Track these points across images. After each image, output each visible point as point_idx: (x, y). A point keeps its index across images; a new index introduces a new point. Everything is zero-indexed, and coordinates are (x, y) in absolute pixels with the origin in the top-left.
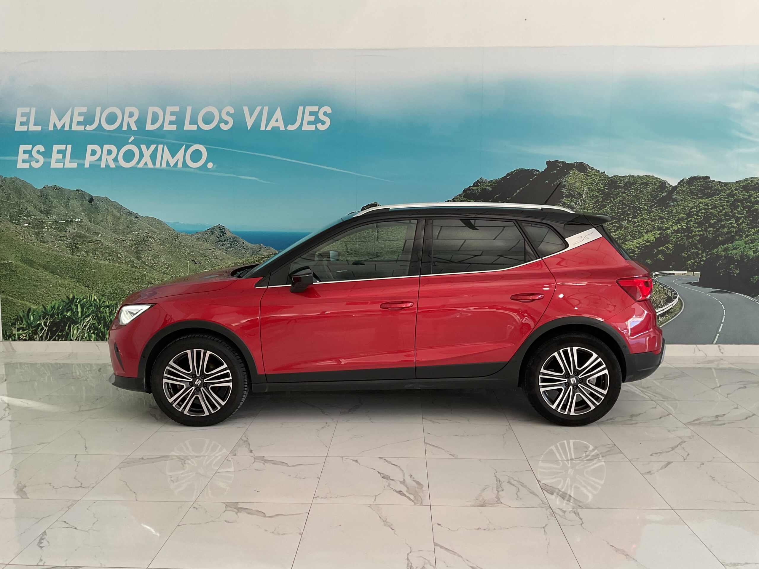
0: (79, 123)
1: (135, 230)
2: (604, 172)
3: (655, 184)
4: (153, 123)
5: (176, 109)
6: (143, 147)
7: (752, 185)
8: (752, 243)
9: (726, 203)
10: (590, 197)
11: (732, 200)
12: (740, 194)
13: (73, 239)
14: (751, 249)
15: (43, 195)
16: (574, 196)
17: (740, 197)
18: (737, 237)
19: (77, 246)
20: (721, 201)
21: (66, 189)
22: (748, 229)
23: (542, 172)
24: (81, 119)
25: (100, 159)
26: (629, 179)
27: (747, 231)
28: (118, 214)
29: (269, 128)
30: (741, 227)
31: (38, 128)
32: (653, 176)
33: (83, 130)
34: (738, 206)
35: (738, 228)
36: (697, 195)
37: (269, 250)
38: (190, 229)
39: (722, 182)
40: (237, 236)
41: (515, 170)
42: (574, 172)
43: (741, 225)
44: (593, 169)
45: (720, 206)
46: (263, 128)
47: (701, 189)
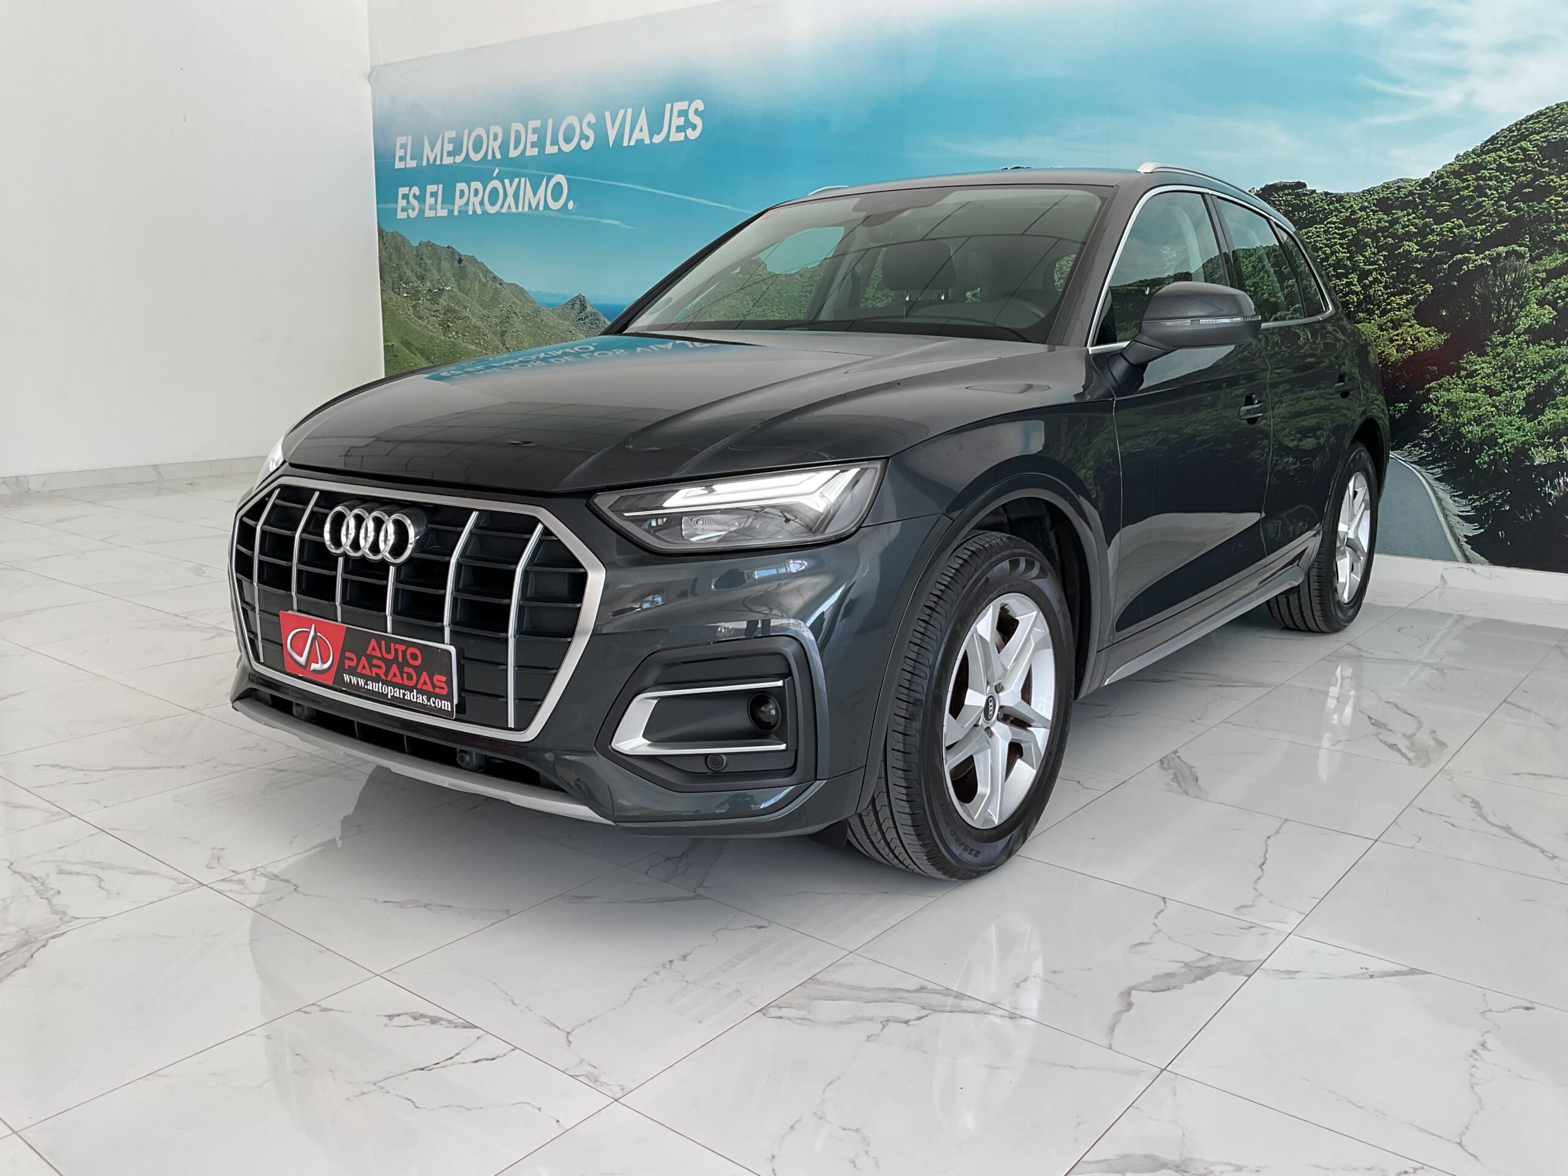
0: (449, 154)
1: (500, 303)
4: (515, 148)
5: (537, 123)
6: (507, 181)
7: (1397, 198)
8: (1395, 328)
9: (1340, 239)
11: (1352, 232)
12: (1372, 219)
13: (444, 314)
14: (1391, 341)
15: (419, 256)
17: (1371, 225)
18: (1361, 315)
19: (449, 323)
20: (1329, 236)
21: (438, 246)
22: (1386, 296)
24: (450, 147)
25: (467, 203)
27: (1384, 300)
28: (485, 281)
29: (632, 143)
30: (1372, 292)
31: (412, 164)
33: (452, 162)
34: (1366, 245)
35: (1363, 294)
38: (551, 301)
39: (1332, 194)
40: (600, 313)
43: (1371, 288)
45: (1327, 245)
46: (625, 144)
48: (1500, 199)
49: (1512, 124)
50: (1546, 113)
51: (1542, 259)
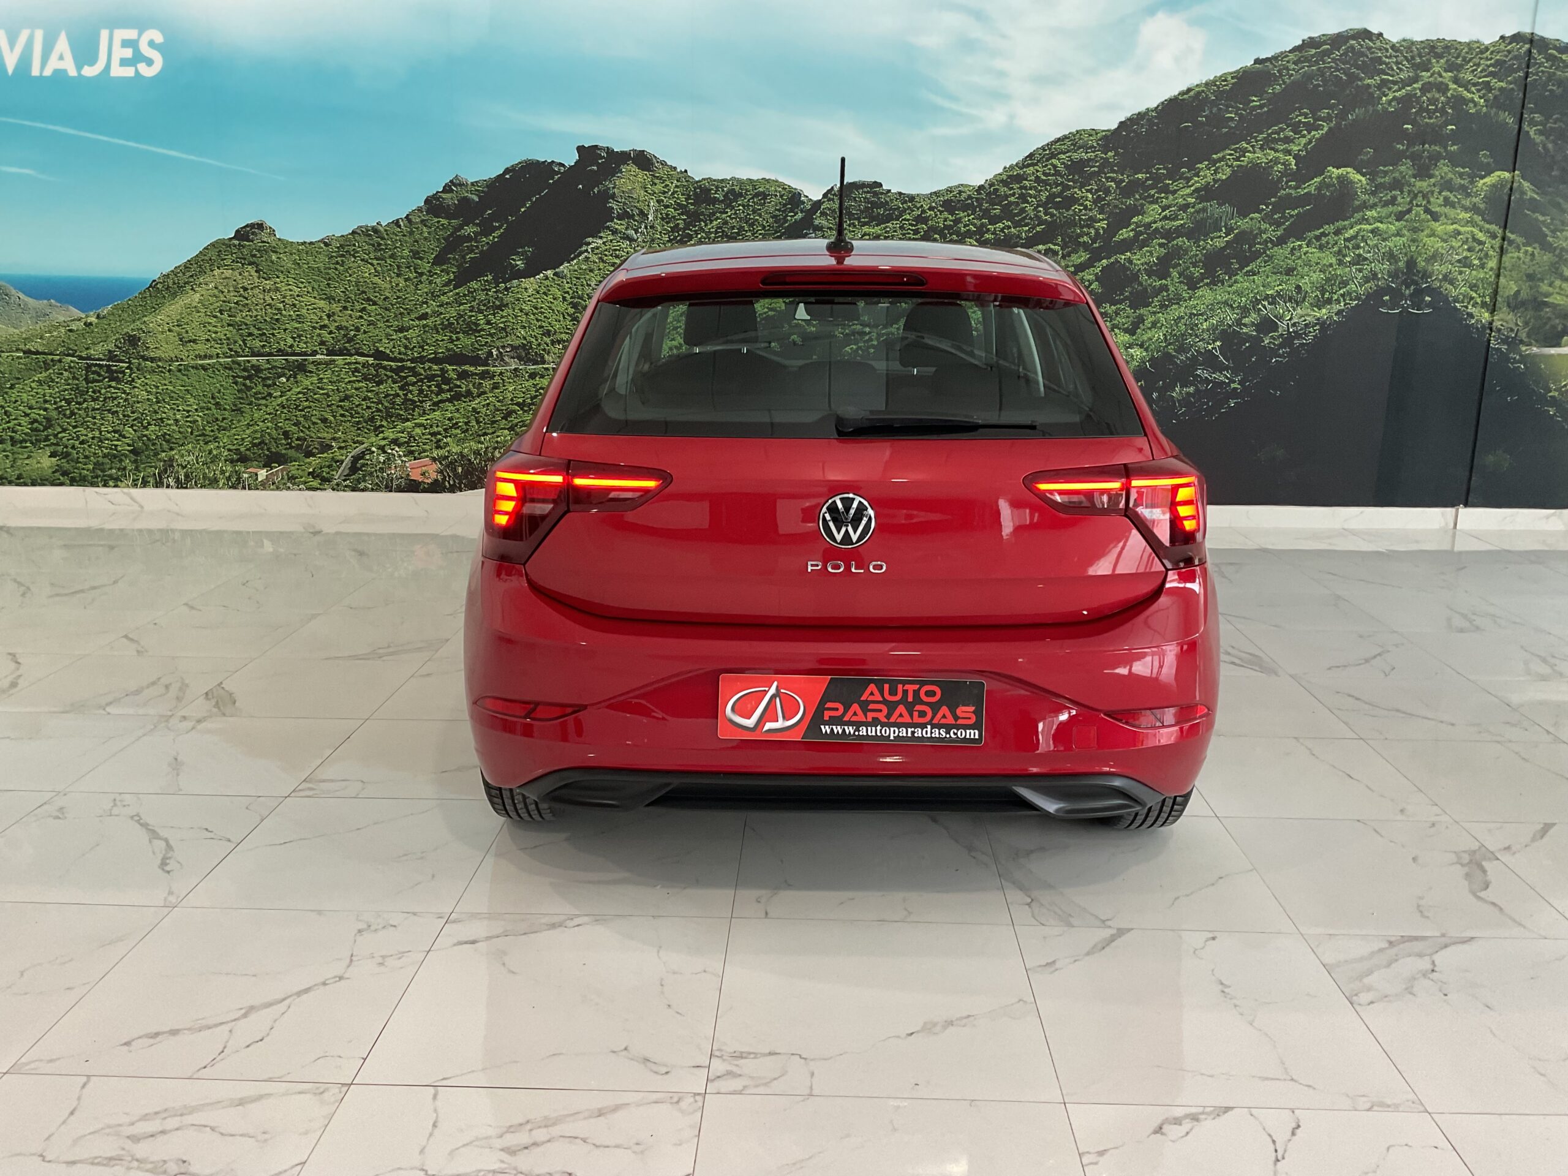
2: (686, 171)
3: (781, 196)
7: (958, 201)
10: (663, 219)
11: (923, 228)
12: (939, 218)
16: (632, 217)
23: (571, 167)
26: (733, 185)
32: (777, 181)
36: (858, 219)
37: (68, 310)
39: (904, 194)
40: (6, 284)
41: (520, 163)
42: (630, 169)
44: (664, 163)
47: (866, 207)
48: (1038, 206)
49: (1046, 142)
50: (1069, 138)
51: (1070, 256)
